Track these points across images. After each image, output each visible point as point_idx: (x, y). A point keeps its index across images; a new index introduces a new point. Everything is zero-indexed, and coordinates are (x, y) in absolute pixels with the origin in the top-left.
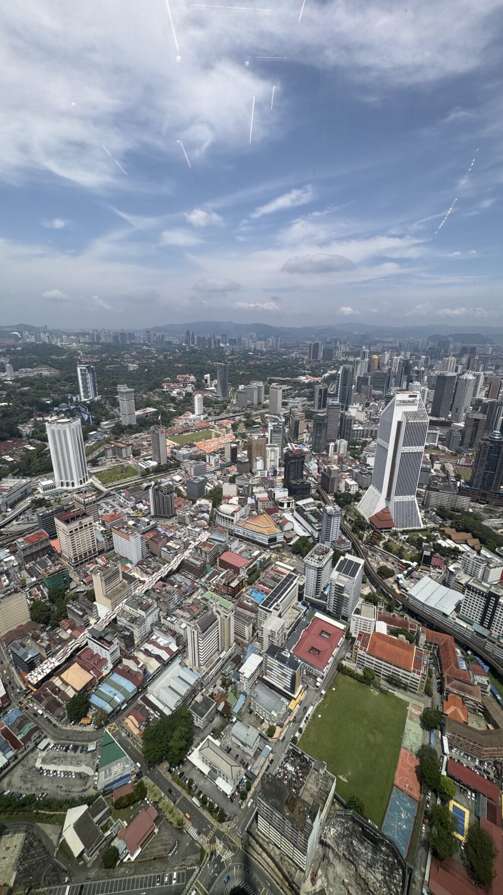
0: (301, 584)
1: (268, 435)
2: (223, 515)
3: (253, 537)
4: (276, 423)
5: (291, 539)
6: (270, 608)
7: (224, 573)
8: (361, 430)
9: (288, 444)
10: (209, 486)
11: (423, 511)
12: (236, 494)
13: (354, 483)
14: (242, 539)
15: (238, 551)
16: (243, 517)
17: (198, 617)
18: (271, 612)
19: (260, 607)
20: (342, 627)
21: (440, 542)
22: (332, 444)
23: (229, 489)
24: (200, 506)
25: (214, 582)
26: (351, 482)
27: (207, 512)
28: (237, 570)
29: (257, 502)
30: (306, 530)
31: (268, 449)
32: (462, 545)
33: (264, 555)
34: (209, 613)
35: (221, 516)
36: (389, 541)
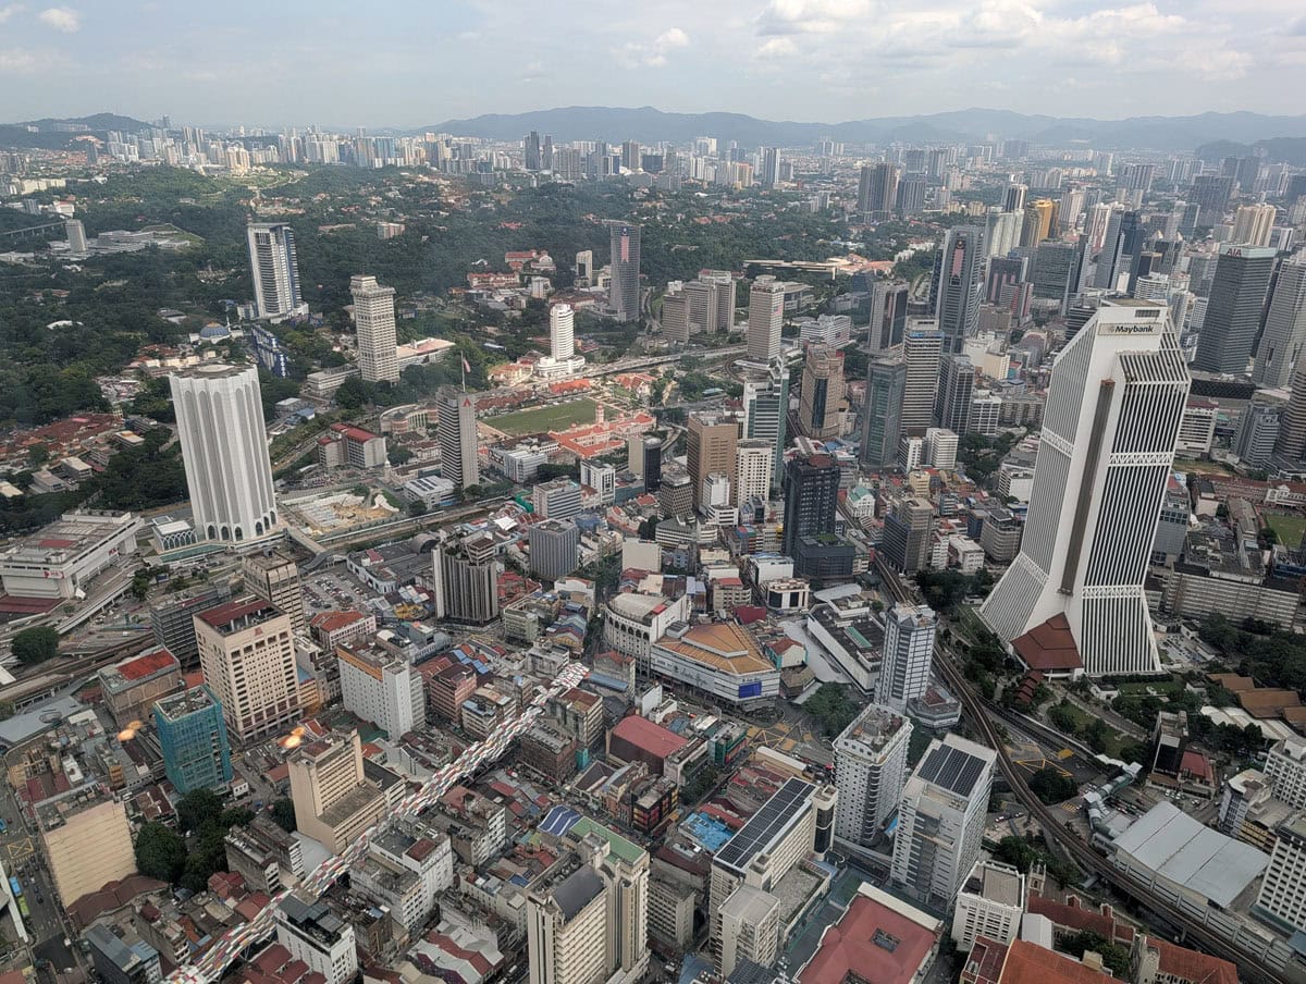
0: (826, 807)
1: (743, 416)
2: (622, 621)
3: (698, 679)
4: (766, 385)
5: (798, 691)
6: (740, 865)
7: (623, 770)
8: (995, 406)
9: (797, 440)
10: (585, 546)
11: (1163, 628)
12: (656, 567)
13: (971, 545)
14: (672, 687)
15: (659, 717)
16: (675, 627)
17: (556, 880)
18: (744, 876)
19: (717, 863)
20: (930, 922)
21: (1206, 711)
22: (915, 444)
23: (640, 555)
24: (565, 595)
25: (597, 794)
26: (964, 544)
27: (583, 612)
28: (657, 767)
29: (710, 591)
30: (837, 667)
31: (743, 452)
32: (1269, 722)
33: (728, 727)
34: (582, 872)
35: (617, 625)
36: (1065, 703)
